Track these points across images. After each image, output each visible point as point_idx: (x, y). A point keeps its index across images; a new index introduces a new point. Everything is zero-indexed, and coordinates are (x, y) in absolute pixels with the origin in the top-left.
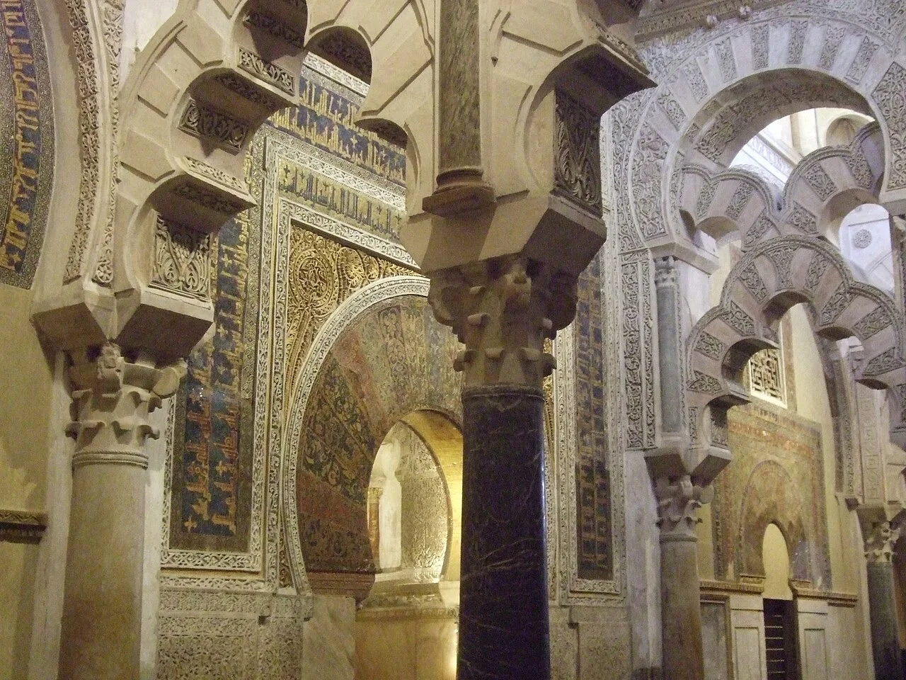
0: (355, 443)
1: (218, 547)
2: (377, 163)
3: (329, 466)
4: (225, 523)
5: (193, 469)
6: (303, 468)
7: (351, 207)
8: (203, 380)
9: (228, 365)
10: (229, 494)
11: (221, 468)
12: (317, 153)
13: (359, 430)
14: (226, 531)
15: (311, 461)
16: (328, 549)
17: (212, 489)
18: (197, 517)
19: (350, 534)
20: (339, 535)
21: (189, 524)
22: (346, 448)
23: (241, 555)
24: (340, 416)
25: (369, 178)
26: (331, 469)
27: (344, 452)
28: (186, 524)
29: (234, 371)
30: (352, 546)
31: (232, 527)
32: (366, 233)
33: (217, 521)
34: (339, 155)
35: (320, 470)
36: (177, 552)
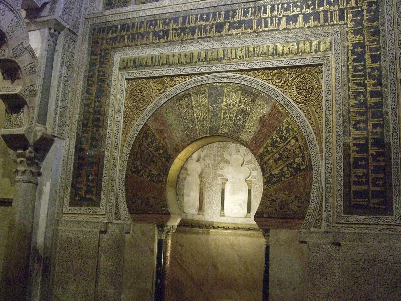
0: (159, 159)
1: (88, 205)
2: (175, 37)
3: (143, 171)
4: (92, 197)
5: (80, 179)
6: (130, 173)
7: (157, 61)
8: (86, 148)
9: (97, 141)
10: (93, 187)
11: (91, 178)
12: (141, 48)
13: (161, 153)
14: (92, 200)
15: (134, 170)
16: (141, 204)
17: (87, 185)
18: (81, 196)
19: (155, 198)
20: (148, 198)
21: (77, 198)
22: (153, 161)
23: (96, 208)
24: (151, 149)
25: (170, 45)
26: (145, 172)
27: (152, 163)
28: (76, 198)
29: (99, 142)
30: (155, 203)
31: (94, 198)
32: (166, 69)
33: (88, 196)
34: (153, 43)
35: (139, 173)
36: (71, 208)
